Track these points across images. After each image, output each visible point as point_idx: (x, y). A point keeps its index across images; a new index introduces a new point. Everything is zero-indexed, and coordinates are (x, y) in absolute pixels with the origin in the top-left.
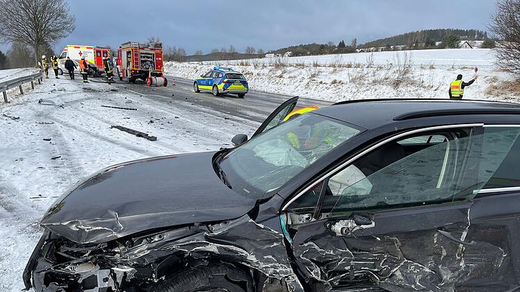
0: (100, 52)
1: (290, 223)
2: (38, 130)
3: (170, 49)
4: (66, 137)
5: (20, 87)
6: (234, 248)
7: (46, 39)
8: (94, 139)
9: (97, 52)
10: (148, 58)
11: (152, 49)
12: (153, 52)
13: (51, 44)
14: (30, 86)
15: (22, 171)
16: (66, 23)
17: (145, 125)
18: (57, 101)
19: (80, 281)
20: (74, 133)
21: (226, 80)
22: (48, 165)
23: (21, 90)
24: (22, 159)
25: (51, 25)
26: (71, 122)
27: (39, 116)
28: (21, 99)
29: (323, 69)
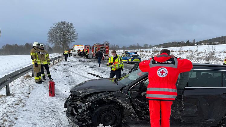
0: (86, 47)
1: (131, 93)
2: (64, 74)
3: (113, 45)
4: (73, 76)
5: (58, 60)
6: (116, 99)
7: (67, 42)
8: (82, 77)
9: (85, 47)
10: (103, 49)
11: (105, 46)
12: (105, 47)
13: (68, 44)
14: (61, 60)
15: (60, 85)
16: (74, 37)
17: (99, 73)
18: (70, 65)
19: (78, 107)
20: (76, 75)
21: (132, 57)
22: (68, 84)
23: (58, 61)
24: (60, 82)
25: (69, 37)
26: (75, 72)
27: (64, 69)
28: (58, 64)
29: (175, 53)
